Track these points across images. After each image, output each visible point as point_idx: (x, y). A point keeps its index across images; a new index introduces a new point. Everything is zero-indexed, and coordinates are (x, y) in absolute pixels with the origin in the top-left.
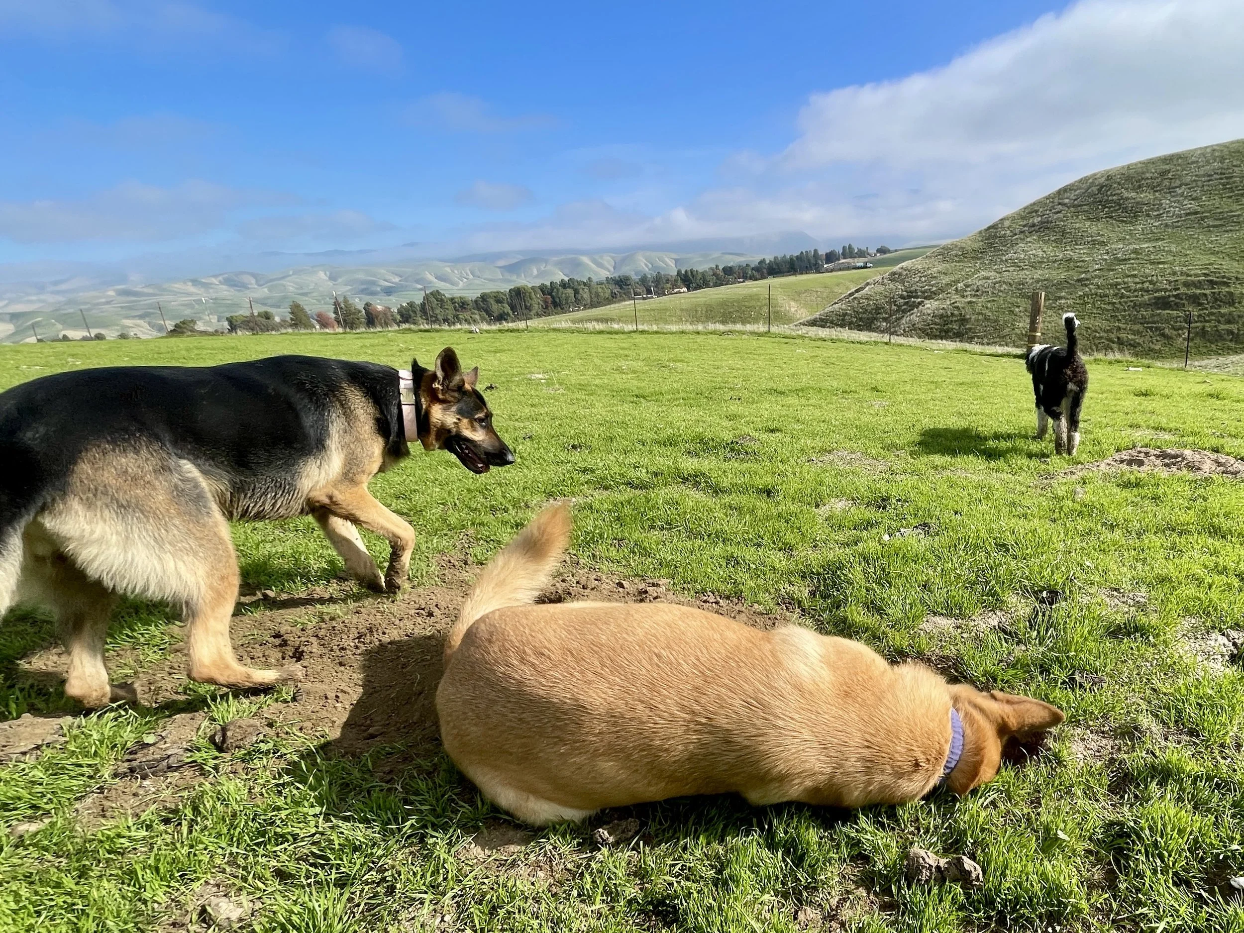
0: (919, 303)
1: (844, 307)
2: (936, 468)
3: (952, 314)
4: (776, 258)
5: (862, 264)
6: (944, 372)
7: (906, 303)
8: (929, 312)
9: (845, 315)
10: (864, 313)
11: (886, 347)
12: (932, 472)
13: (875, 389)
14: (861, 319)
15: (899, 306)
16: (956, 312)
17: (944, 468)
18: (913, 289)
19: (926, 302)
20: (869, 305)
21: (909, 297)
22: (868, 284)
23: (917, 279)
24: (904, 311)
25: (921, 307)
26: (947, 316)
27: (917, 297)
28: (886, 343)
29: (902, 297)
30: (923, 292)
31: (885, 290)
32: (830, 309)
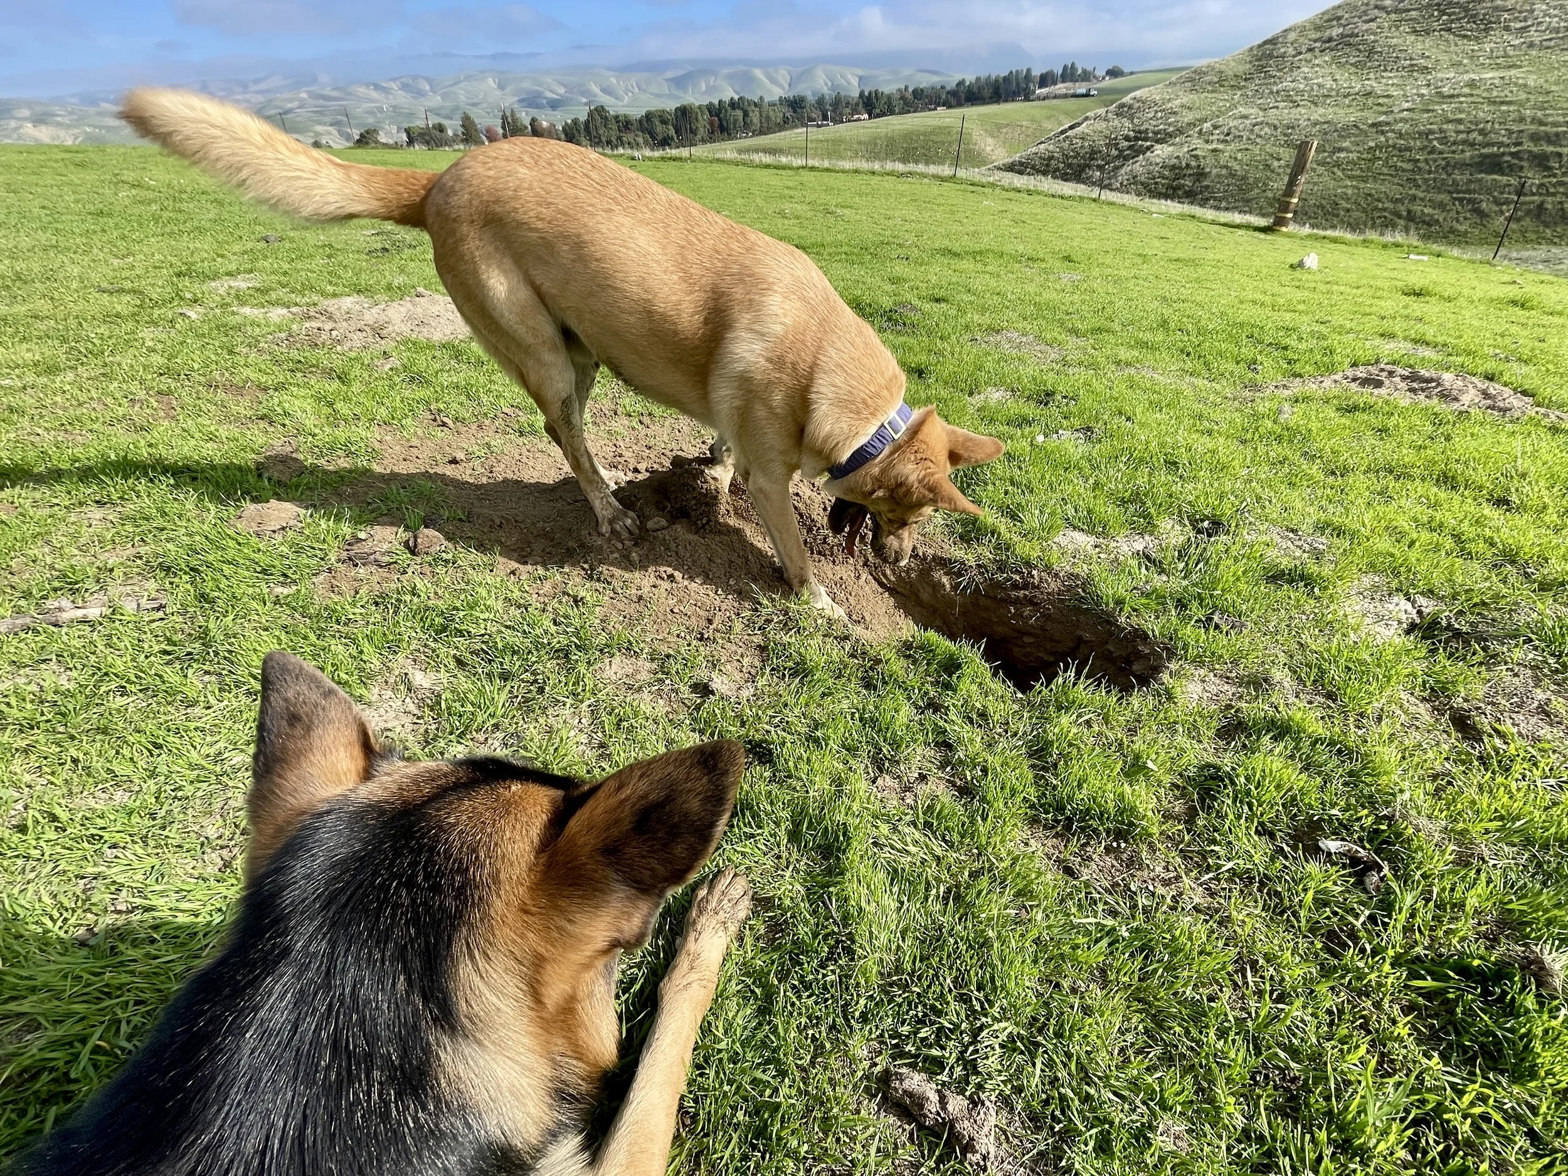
0: (1148, 148)
1: (1051, 148)
2: (1118, 363)
3: (1188, 165)
4: (978, 79)
5: (1083, 91)
6: (1157, 243)
7: (1130, 147)
8: (1158, 160)
9: (1051, 158)
10: (1075, 157)
11: (1093, 205)
12: (1113, 368)
13: (1068, 258)
14: (1069, 166)
15: (1121, 151)
16: (1193, 163)
17: (1128, 364)
18: (1143, 128)
19: (1158, 146)
20: (1082, 147)
21: (1137, 139)
22: (1087, 119)
23: (1150, 115)
24: (1126, 158)
25: (1148, 154)
26: (1180, 168)
27: (1146, 139)
28: (1095, 200)
29: (1127, 138)
30: (1156, 133)
31: (1107, 128)
32: (1034, 150)
